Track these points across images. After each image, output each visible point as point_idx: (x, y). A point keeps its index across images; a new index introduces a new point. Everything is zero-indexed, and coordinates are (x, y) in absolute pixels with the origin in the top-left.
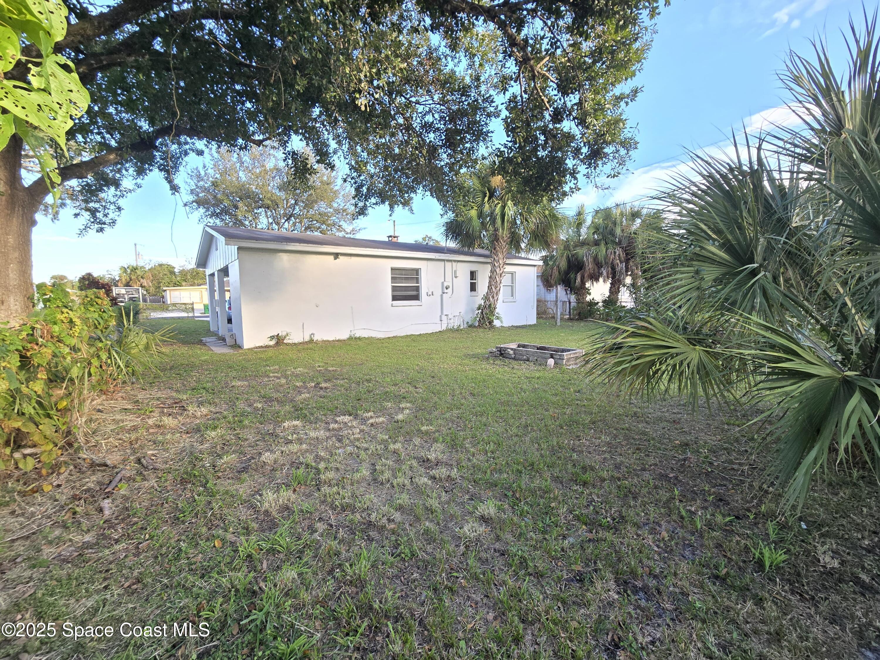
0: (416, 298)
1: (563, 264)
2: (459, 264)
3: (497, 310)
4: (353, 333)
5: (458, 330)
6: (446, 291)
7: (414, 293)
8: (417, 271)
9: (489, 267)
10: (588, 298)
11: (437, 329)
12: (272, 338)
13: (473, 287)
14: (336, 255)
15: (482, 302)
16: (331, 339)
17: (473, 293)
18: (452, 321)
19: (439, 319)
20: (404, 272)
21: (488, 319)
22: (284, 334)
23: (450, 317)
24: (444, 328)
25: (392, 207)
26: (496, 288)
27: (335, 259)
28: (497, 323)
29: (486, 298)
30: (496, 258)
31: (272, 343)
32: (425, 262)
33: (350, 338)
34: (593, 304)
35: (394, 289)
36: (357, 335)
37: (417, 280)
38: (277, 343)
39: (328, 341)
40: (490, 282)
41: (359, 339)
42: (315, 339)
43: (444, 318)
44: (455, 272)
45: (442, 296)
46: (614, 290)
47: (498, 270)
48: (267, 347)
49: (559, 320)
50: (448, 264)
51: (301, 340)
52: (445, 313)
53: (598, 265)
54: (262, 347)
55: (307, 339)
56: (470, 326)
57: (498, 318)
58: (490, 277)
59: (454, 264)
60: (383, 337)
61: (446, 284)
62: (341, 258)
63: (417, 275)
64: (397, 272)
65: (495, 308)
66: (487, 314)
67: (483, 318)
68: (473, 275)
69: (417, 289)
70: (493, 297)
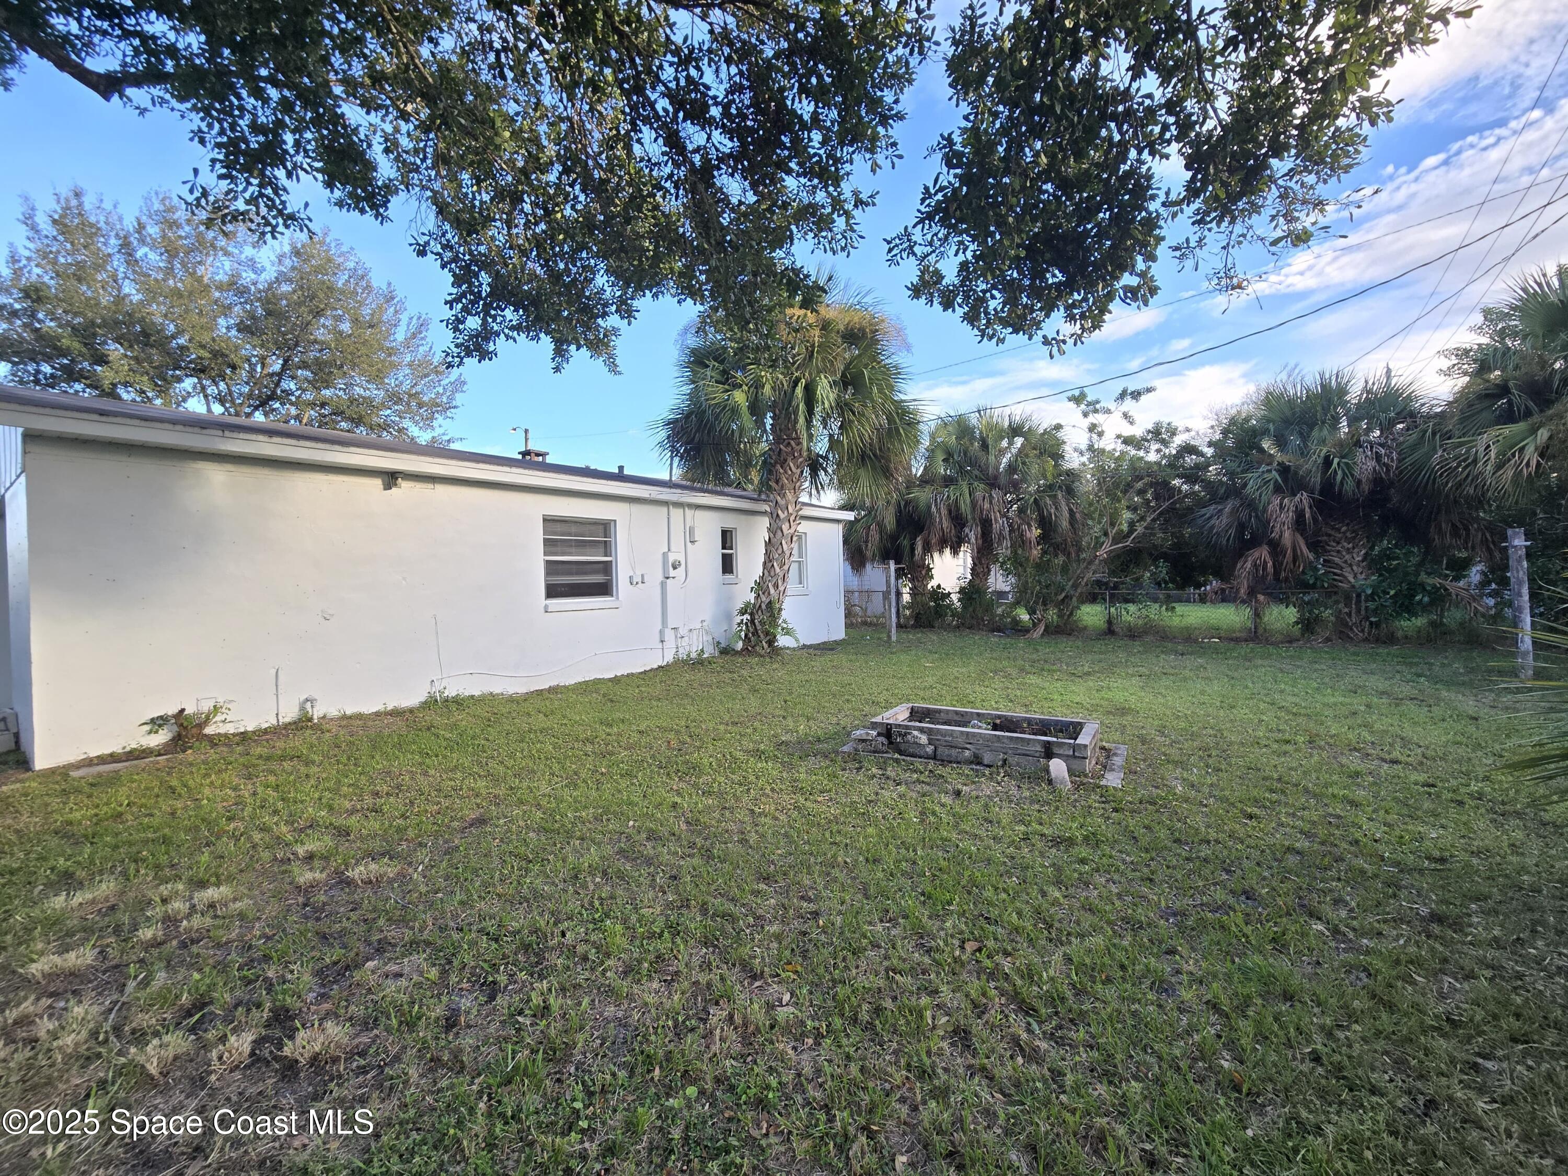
0: (604, 589)
1: (890, 521)
2: (699, 514)
3: (784, 615)
4: (438, 687)
5: (698, 663)
6: (672, 573)
7: (598, 578)
8: (606, 527)
9: (765, 522)
10: (932, 584)
11: (655, 661)
12: (157, 723)
13: (728, 565)
14: (391, 478)
15: (751, 597)
16: (369, 708)
17: (728, 576)
18: (685, 642)
19: (658, 639)
20: (573, 529)
21: (767, 633)
22: (206, 706)
23: (682, 631)
24: (669, 658)
25: (560, 353)
26: (782, 565)
27: (388, 487)
28: (783, 641)
29: (760, 587)
30: (782, 502)
31: (161, 738)
32: (624, 507)
33: (430, 704)
34: (939, 595)
35: (551, 569)
36: (451, 692)
37: (607, 547)
38: (179, 742)
39: (359, 716)
40: (767, 554)
41: (458, 702)
42: (317, 713)
43: (669, 635)
44: (692, 530)
45: (663, 585)
46: (980, 569)
47: (785, 527)
48: (133, 755)
49: (894, 630)
50: (676, 513)
51: (269, 721)
52: (671, 625)
53: (958, 520)
54: (113, 758)
55: (289, 714)
56: (726, 651)
57: (788, 632)
58: (769, 544)
59: (689, 513)
60: (522, 690)
61: (672, 558)
62: (405, 485)
63: (606, 533)
64: (559, 527)
65: (780, 610)
66: (762, 623)
67: (756, 633)
68: (727, 537)
69: (607, 568)
70: (776, 586)
